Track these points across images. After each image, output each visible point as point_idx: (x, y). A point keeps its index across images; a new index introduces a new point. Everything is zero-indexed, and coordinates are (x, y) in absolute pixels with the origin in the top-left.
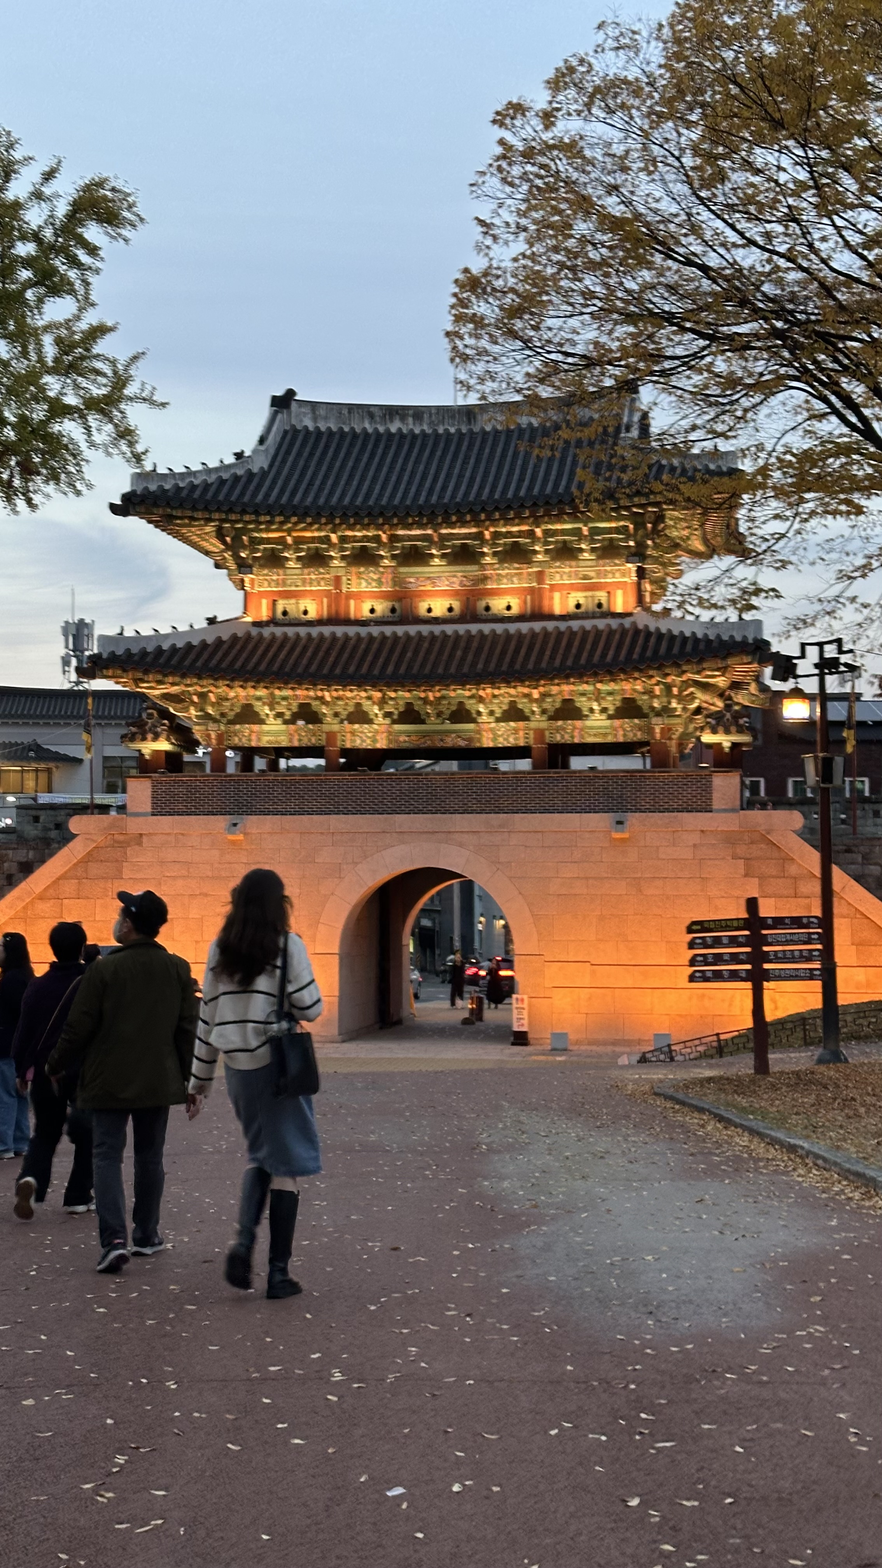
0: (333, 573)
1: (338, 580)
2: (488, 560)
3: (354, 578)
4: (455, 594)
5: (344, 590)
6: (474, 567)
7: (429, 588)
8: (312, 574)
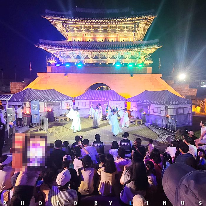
0: (83, 33)
1: (84, 34)
2: (109, 31)
3: (86, 34)
4: (103, 38)
5: (85, 36)
6: (107, 33)
7: (99, 36)
8: (79, 33)
